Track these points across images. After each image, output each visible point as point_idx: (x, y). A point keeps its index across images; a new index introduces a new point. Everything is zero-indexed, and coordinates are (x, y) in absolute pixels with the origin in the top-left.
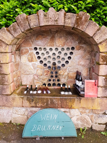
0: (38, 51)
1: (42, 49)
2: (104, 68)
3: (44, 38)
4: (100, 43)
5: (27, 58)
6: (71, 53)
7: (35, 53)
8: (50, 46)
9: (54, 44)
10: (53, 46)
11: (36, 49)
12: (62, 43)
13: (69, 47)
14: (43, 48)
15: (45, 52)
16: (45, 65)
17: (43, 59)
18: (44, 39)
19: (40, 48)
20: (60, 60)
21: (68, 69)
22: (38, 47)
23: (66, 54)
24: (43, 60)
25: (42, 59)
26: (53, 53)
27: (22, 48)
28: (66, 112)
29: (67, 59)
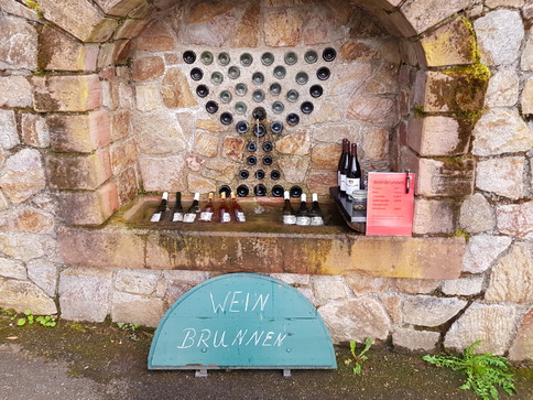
0: (198, 64)
1: (215, 59)
2: (442, 128)
3: (219, 13)
4: (429, 32)
5: (157, 93)
6: (324, 73)
7: (188, 74)
8: (242, 44)
9: (258, 36)
10: (255, 47)
11: (190, 56)
12: (289, 32)
13: (316, 49)
14: (215, 52)
15: (224, 71)
16: (227, 117)
17: (217, 94)
18: (219, 17)
19: (206, 55)
20: (282, 98)
21: (311, 134)
22: (198, 51)
23: (302, 76)
24: (217, 101)
25: (214, 96)
26: (254, 72)
27: (139, 56)
28: (299, 286)
29: (305, 96)
